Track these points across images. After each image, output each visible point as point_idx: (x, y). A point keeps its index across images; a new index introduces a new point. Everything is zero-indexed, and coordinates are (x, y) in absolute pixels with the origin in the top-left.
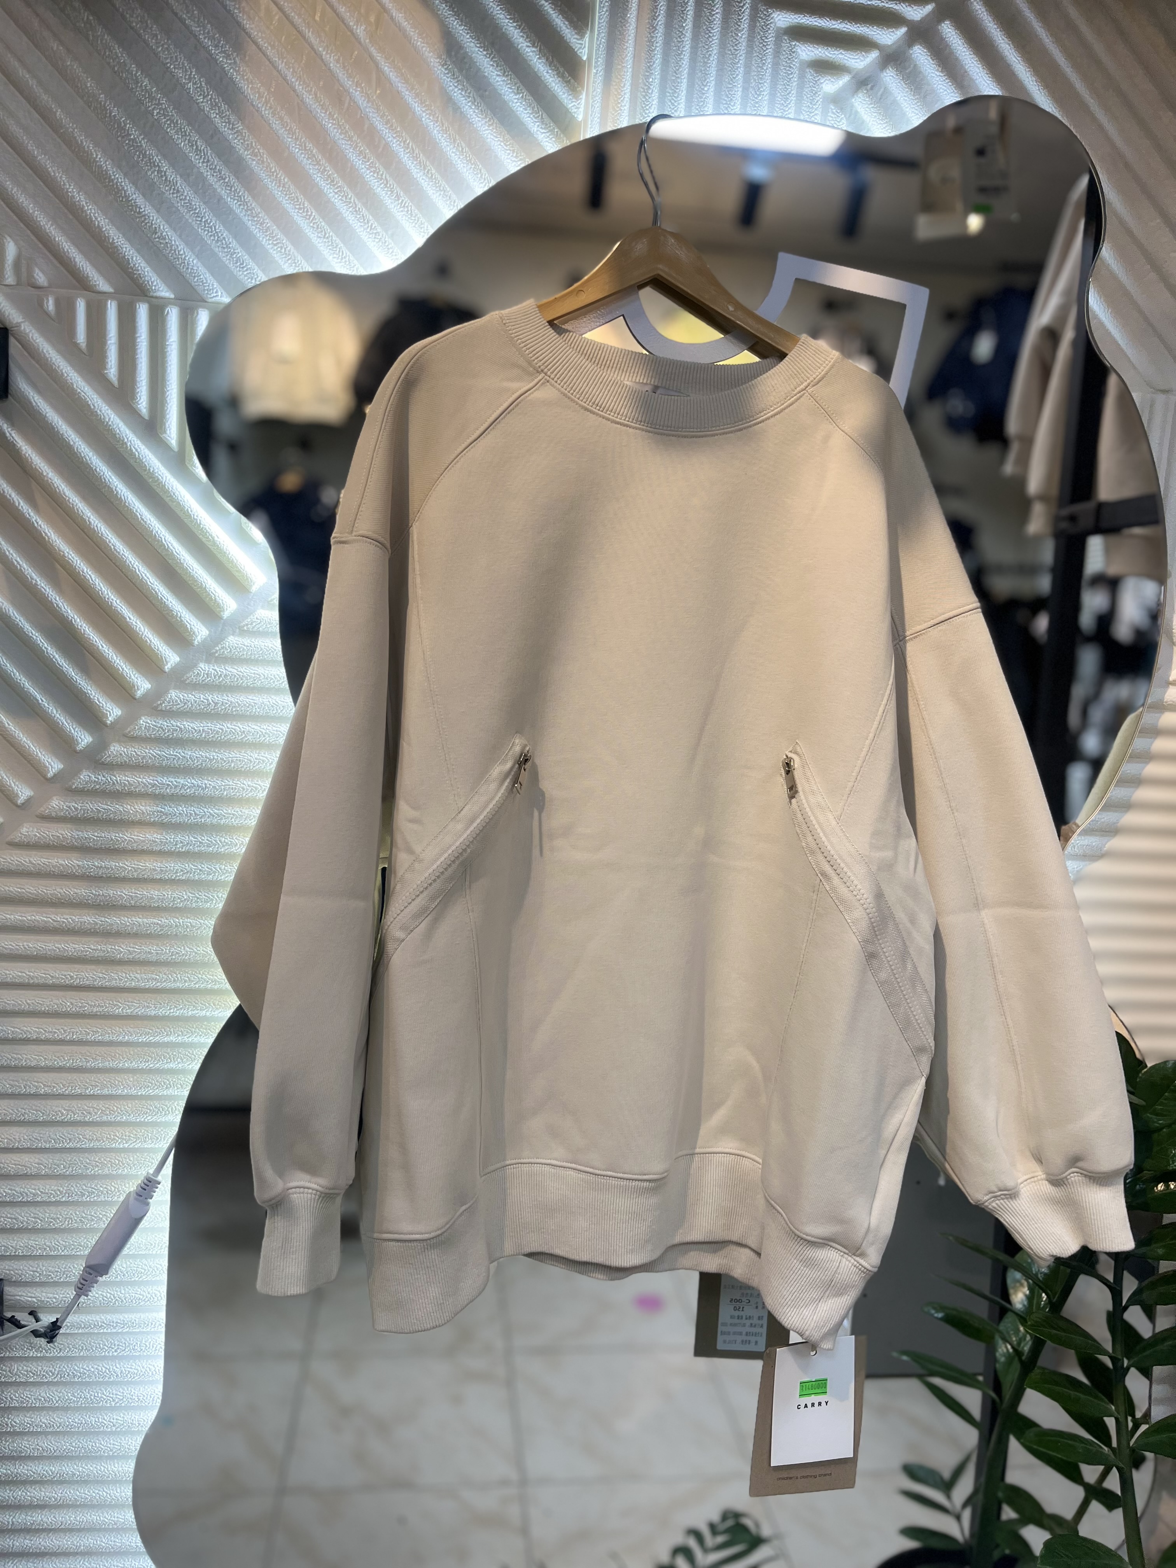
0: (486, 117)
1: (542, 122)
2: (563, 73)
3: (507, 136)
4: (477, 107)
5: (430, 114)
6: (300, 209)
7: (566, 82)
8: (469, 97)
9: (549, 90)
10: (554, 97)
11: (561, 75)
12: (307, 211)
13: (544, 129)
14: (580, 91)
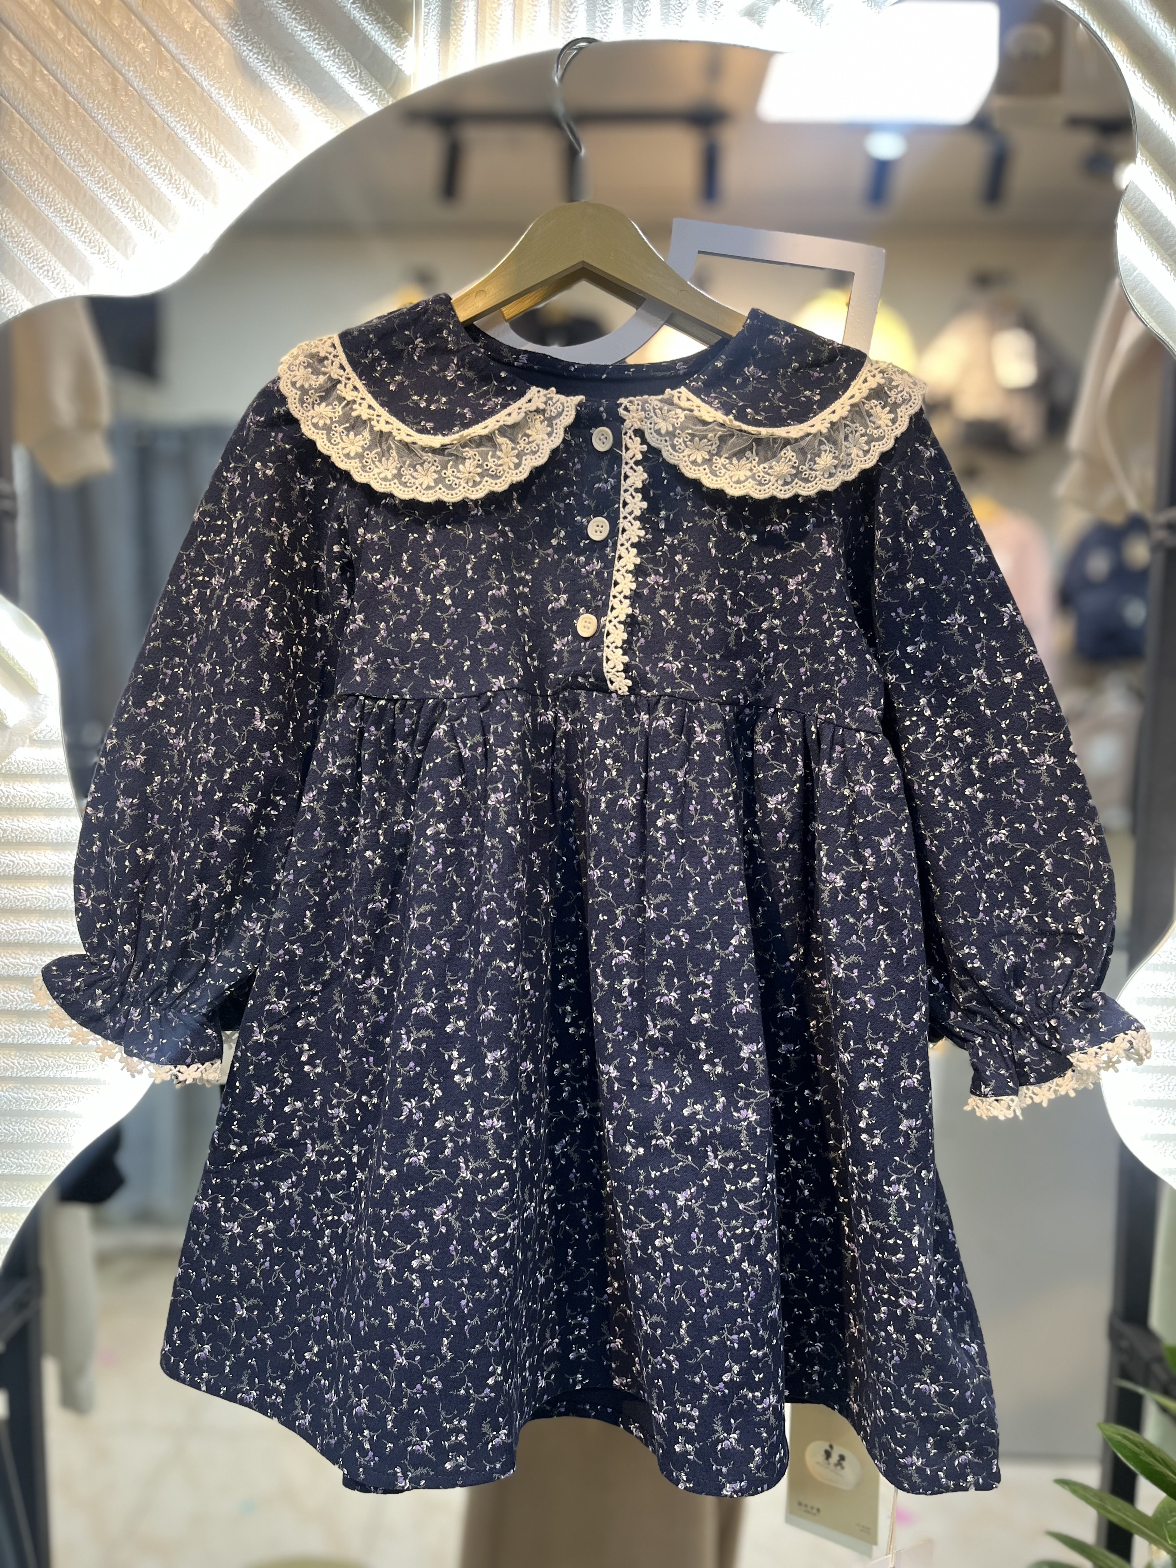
0: (290, 84)
1: (361, 83)
2: (385, 17)
3: (319, 105)
4: (278, 72)
5: (219, 89)
6: (68, 221)
7: (387, 28)
8: (267, 61)
9: (370, 40)
10: (377, 49)
11: (379, 20)
12: (77, 223)
13: (365, 89)
14: (406, 37)
